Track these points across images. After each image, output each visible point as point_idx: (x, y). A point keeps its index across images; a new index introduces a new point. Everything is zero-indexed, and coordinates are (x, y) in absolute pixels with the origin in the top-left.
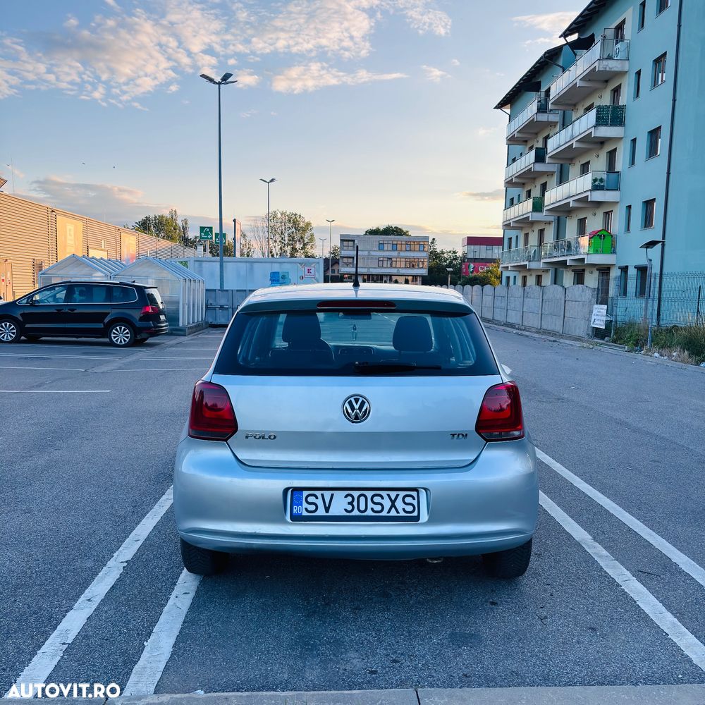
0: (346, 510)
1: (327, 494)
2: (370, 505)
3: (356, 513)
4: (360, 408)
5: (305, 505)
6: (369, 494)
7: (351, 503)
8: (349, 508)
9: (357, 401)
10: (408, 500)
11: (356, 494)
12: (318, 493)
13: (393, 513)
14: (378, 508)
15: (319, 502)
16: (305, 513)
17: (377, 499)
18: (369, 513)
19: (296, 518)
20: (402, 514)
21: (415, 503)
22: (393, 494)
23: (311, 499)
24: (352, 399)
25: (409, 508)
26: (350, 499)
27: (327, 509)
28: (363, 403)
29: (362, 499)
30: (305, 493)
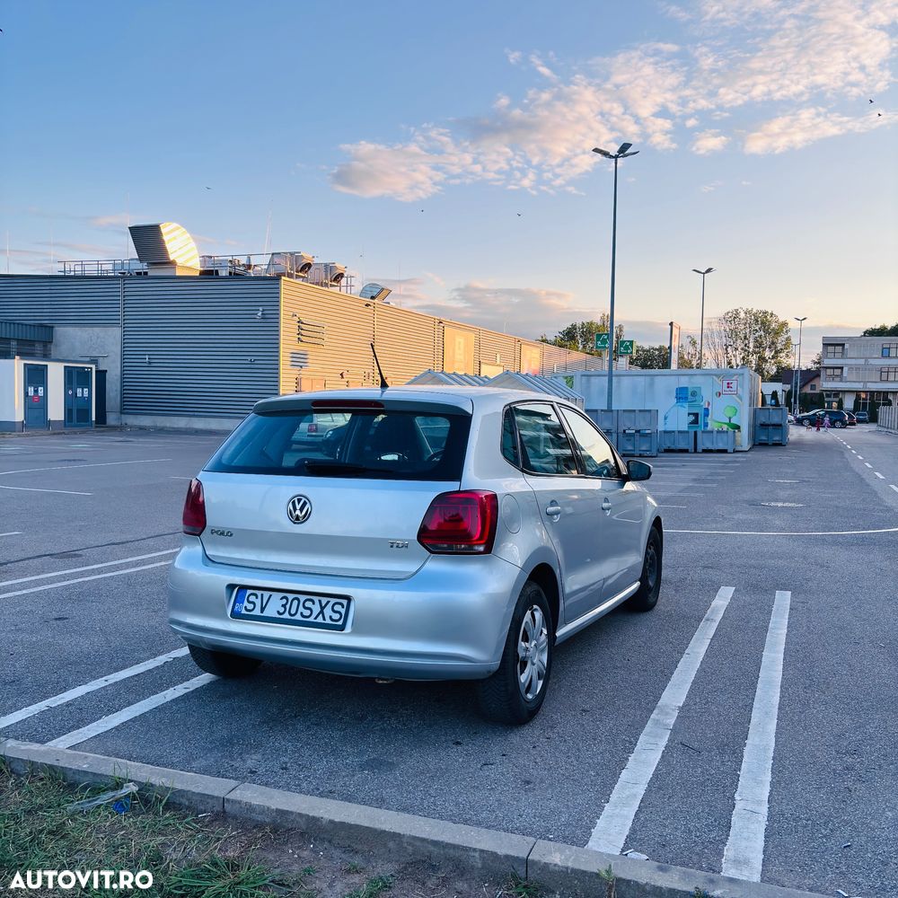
0: (278, 612)
1: (267, 594)
2: (301, 609)
3: (286, 616)
4: (301, 510)
5: (246, 603)
6: (303, 598)
7: (284, 606)
8: (282, 610)
9: (299, 501)
10: (338, 608)
11: (291, 596)
12: (259, 593)
13: (320, 620)
14: (307, 613)
15: (258, 602)
16: (244, 612)
17: (308, 604)
18: (298, 617)
19: (236, 615)
20: (328, 621)
21: (343, 611)
22: (324, 600)
23: (252, 598)
24: (296, 499)
25: (336, 616)
26: (284, 601)
27: (262, 610)
28: (305, 503)
29: (295, 603)
30: (249, 592)
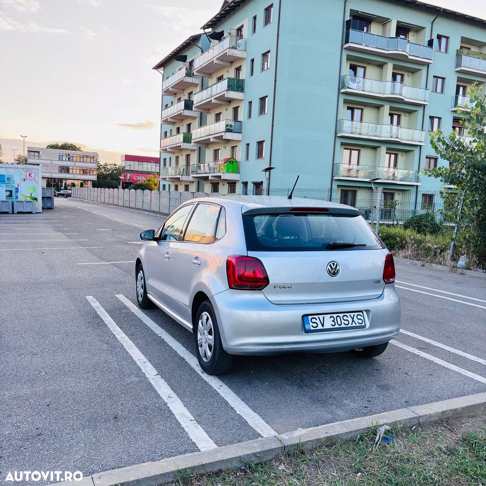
1: (321, 317)
2: (343, 321)
3: (337, 326)
4: (335, 269)
5: (311, 324)
6: (341, 315)
7: (333, 321)
8: (333, 324)
10: (359, 317)
11: (335, 316)
12: (316, 317)
13: (354, 325)
14: (346, 322)
15: (318, 321)
16: (312, 328)
17: (345, 318)
18: (343, 325)
19: (308, 332)
20: (358, 325)
21: (362, 318)
22: (352, 314)
23: (314, 320)
24: (331, 263)
25: (360, 322)
26: (332, 319)
27: (323, 325)
29: (338, 318)
30: (310, 317)
